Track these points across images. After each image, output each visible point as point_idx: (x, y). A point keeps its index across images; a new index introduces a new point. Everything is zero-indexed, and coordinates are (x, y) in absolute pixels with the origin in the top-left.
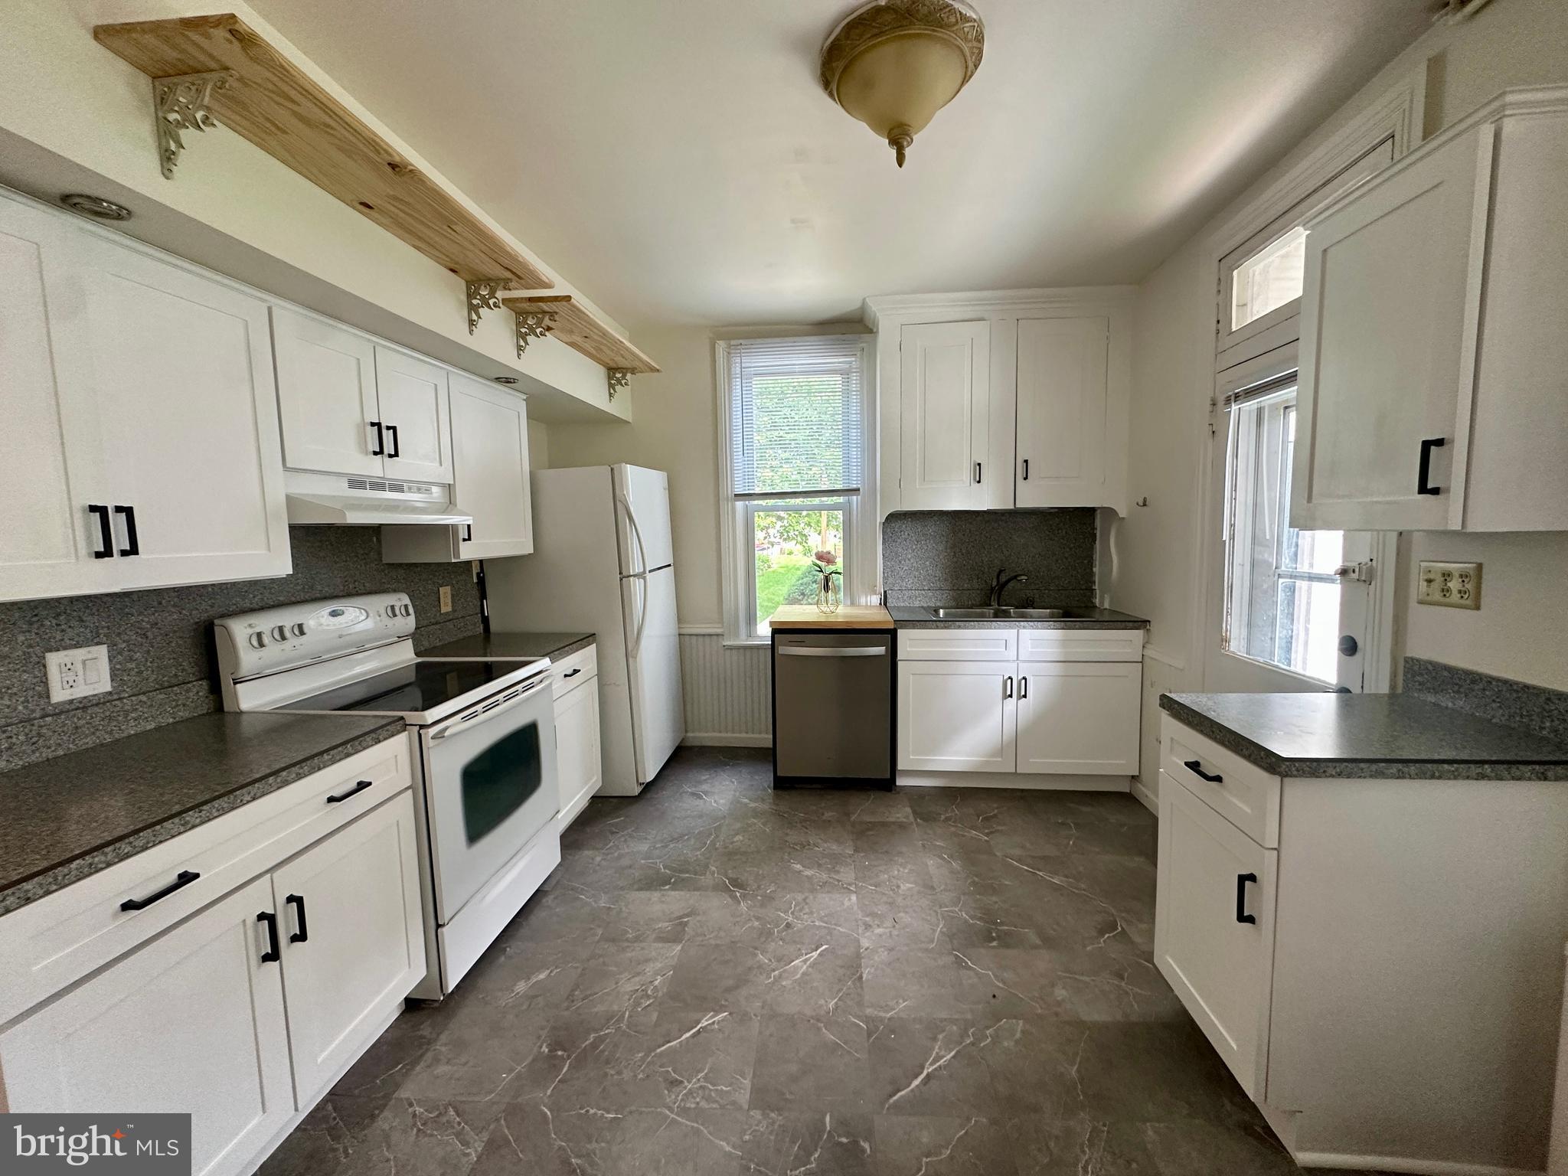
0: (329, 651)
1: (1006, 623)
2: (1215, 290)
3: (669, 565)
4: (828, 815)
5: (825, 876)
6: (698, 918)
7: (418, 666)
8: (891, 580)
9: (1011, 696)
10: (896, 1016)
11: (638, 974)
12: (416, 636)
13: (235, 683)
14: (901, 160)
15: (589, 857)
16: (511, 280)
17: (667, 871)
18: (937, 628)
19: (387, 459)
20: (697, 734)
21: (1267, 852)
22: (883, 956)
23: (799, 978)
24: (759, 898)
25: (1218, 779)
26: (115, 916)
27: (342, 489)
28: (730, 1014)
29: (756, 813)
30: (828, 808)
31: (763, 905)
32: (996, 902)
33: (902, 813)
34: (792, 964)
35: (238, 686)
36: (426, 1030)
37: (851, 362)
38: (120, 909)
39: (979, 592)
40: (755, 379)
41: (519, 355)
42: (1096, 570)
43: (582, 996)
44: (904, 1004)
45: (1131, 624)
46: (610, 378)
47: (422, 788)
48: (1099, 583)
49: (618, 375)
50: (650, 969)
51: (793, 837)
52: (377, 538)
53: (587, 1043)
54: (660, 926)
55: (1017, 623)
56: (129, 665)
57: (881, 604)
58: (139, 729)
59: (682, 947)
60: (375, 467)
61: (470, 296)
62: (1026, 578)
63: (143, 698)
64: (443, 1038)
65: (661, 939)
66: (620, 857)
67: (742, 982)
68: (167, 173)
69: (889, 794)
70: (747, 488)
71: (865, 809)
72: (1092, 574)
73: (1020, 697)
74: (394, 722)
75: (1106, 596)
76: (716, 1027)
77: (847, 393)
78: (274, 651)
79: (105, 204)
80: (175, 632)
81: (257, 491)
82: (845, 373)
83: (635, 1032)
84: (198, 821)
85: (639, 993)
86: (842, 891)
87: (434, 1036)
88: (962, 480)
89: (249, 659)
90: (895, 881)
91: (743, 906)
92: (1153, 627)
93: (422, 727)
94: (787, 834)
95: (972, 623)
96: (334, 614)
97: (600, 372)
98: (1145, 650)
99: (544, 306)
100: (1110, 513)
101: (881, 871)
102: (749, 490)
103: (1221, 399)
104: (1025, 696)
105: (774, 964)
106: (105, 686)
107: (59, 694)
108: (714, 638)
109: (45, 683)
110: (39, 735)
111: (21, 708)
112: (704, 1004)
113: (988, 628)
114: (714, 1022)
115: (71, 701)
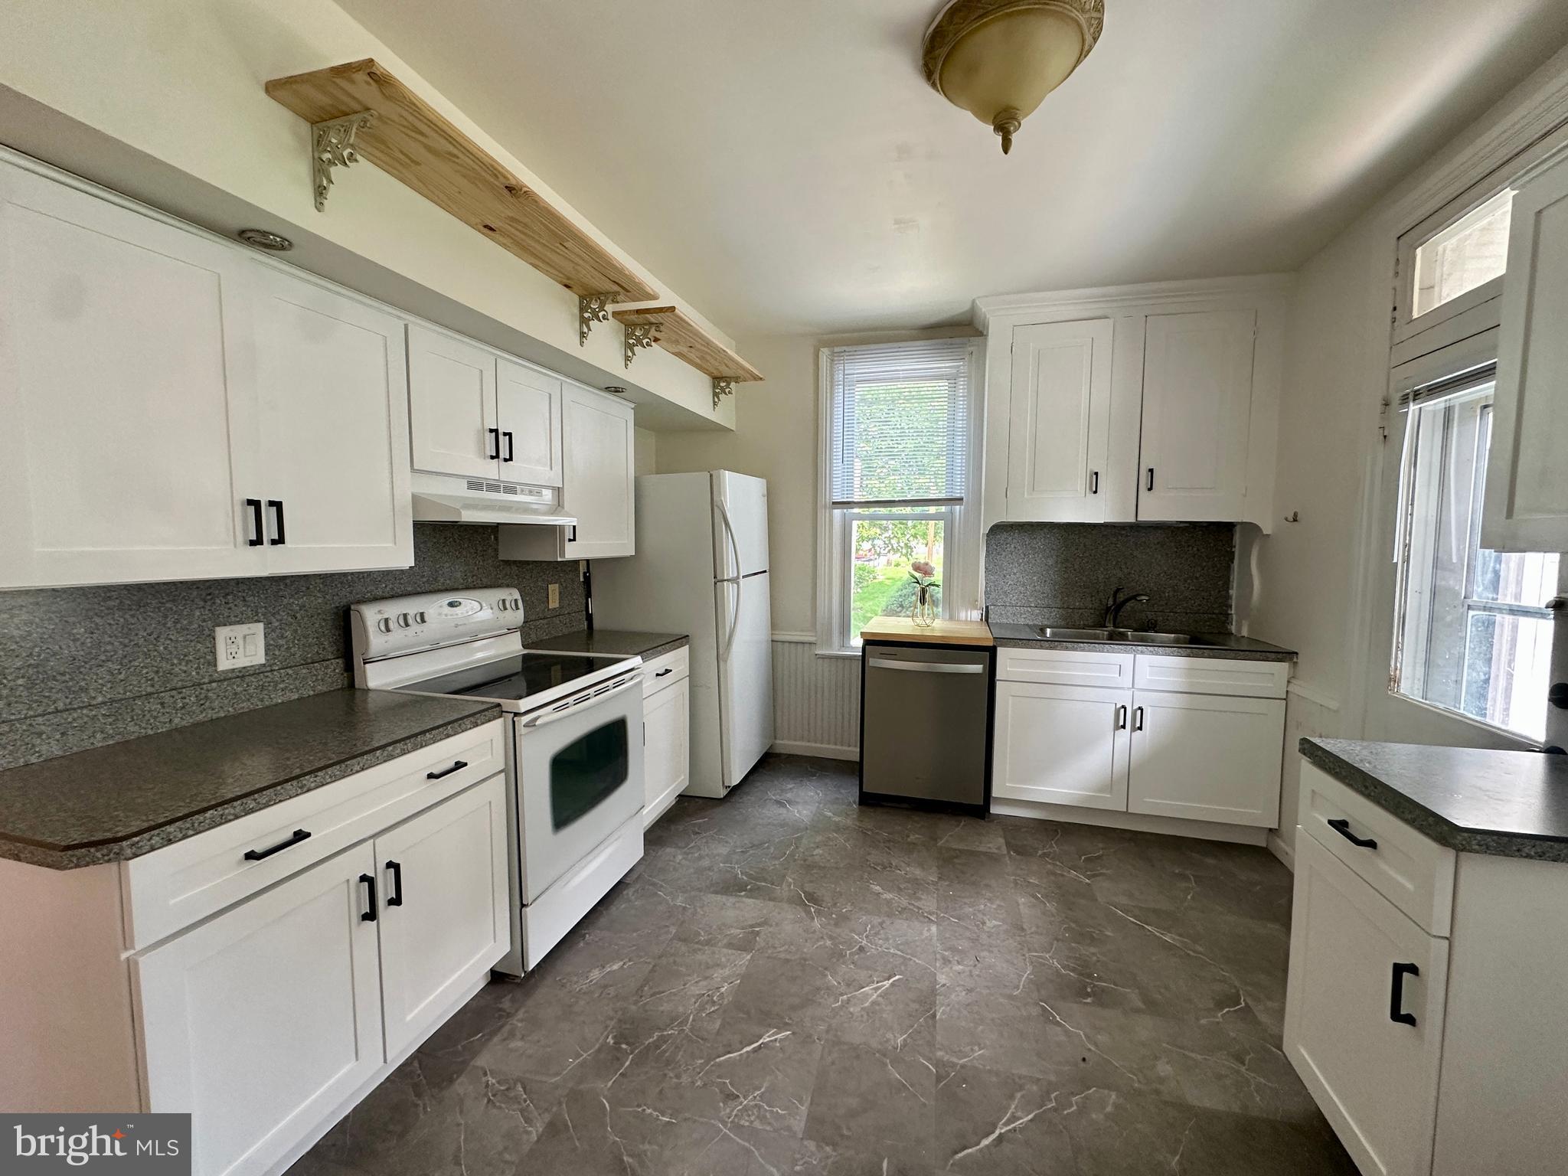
0: (444, 639)
1: (1120, 646)
2: (1391, 273)
3: (765, 572)
4: (912, 838)
5: (904, 902)
6: (771, 929)
7: (525, 657)
8: (993, 595)
9: (1124, 727)
10: (969, 1064)
11: (706, 978)
12: (525, 630)
13: (365, 663)
14: (1006, 147)
15: (672, 855)
16: (618, 293)
17: (745, 878)
18: (1041, 647)
19: (503, 463)
20: (786, 742)
21: (1433, 939)
22: (959, 996)
23: (868, 1006)
24: (834, 916)
25: (1371, 844)
26: (239, 863)
27: (460, 490)
28: (793, 1033)
29: (838, 829)
30: (915, 830)
31: (836, 925)
32: (1094, 954)
33: (994, 843)
34: (862, 990)
35: (367, 666)
36: (506, 1004)
37: (959, 366)
38: (244, 858)
39: (1092, 611)
40: (858, 386)
41: (626, 365)
42: (1233, 592)
43: (652, 991)
44: (980, 1052)
45: (1273, 656)
46: (714, 387)
47: (513, 772)
48: (1236, 607)
49: (723, 384)
50: (718, 974)
51: (875, 856)
52: (495, 537)
53: (651, 1040)
54: (732, 932)
55: (1134, 647)
56: (281, 642)
57: (982, 620)
58: (285, 699)
59: (752, 957)
60: (491, 470)
61: (582, 310)
62: (1147, 598)
63: (290, 671)
64: (521, 1014)
65: (730, 945)
66: (701, 857)
67: (807, 1002)
68: (319, 206)
69: (982, 822)
70: (845, 496)
71: (953, 835)
72: (1228, 597)
73: (1134, 729)
74: (492, 708)
75: (1244, 622)
76: (778, 1045)
77: (953, 398)
78: (399, 637)
79: (271, 237)
80: (319, 614)
81: (388, 492)
82: (952, 379)
83: (697, 1037)
84: (313, 785)
85: (706, 998)
86: (922, 919)
87: (513, 1012)
88: (1076, 490)
89: (377, 642)
90: (980, 916)
91: (816, 923)
92: (1301, 659)
93: (516, 714)
94: (869, 854)
95: (1082, 645)
96: (451, 605)
97: (706, 380)
98: (1291, 685)
99: (651, 318)
100: (1252, 529)
101: (965, 904)
102: (847, 498)
103: (1396, 398)
104: (1140, 728)
105: (843, 988)
106: (260, 658)
107: (224, 664)
108: (807, 646)
109: (213, 652)
110: (206, 698)
111: (194, 673)
112: (768, 1019)
113: (1100, 651)
114: (776, 1040)
115: (233, 670)
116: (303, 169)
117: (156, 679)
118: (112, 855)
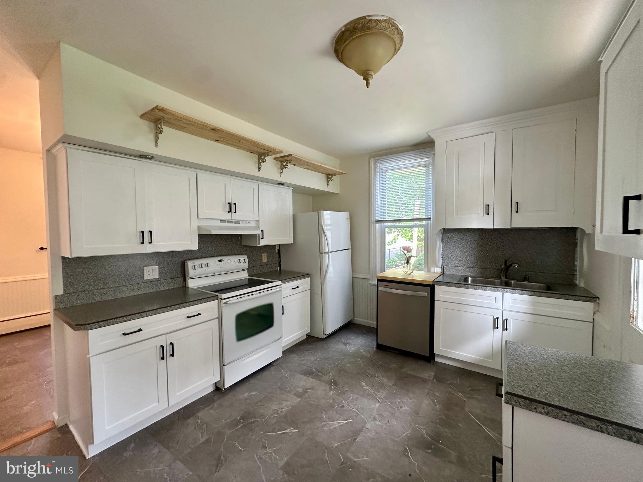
0: (217, 272)
1: (495, 289)
3: (349, 249)
4: (392, 366)
5: (372, 391)
6: (313, 391)
7: (249, 279)
8: (446, 261)
9: (497, 328)
10: (358, 462)
11: (280, 404)
12: (249, 270)
13: (188, 279)
14: (368, 85)
15: (295, 358)
16: (268, 153)
17: (315, 370)
18: (455, 287)
19: (233, 214)
22: (372, 434)
23: (331, 429)
24: (340, 391)
27: (218, 223)
28: (298, 432)
29: (362, 357)
30: (394, 363)
31: (338, 395)
32: (446, 432)
33: (428, 373)
34: (333, 422)
35: (189, 280)
36: (215, 398)
37: (429, 161)
38: (122, 334)
39: (496, 270)
40: (387, 172)
41: (281, 176)
42: (577, 263)
43: (260, 405)
44: (366, 459)
45: (584, 299)
46: (327, 178)
48: (579, 271)
49: (330, 177)
50: (284, 404)
51: (371, 371)
52: (240, 237)
53: (251, 421)
54: (299, 389)
55: (502, 289)
56: (164, 271)
57: (441, 272)
58: (164, 289)
59: (300, 400)
60: (229, 216)
61: (259, 159)
62: (517, 265)
63: (166, 281)
64: (218, 402)
65: (295, 394)
66: (303, 360)
67: (310, 422)
68: (156, 146)
69: (428, 364)
70: (382, 218)
71: (411, 367)
72: (575, 266)
73: (503, 329)
74: (215, 296)
76: (291, 434)
77: (427, 174)
78: (199, 271)
79: (148, 156)
80: (176, 263)
81: (189, 225)
82: (427, 166)
83: (266, 424)
84: (145, 316)
85: (275, 411)
86: (375, 400)
87: (216, 401)
88: (479, 213)
89: (191, 272)
90: (401, 404)
91: (331, 393)
92: (600, 302)
93: (222, 299)
94: (369, 369)
96: (220, 261)
97: (323, 177)
98: (595, 315)
99: (286, 158)
100: (583, 231)
102: (383, 219)
104: (507, 329)
105: (326, 419)
106: (157, 276)
107: (146, 278)
108: (366, 280)
109: (143, 274)
110: (140, 287)
111: (137, 280)
112: (293, 424)
113: (484, 290)
114: (291, 432)
115: (149, 280)
116: (152, 137)
117: (127, 281)
118: (85, 328)
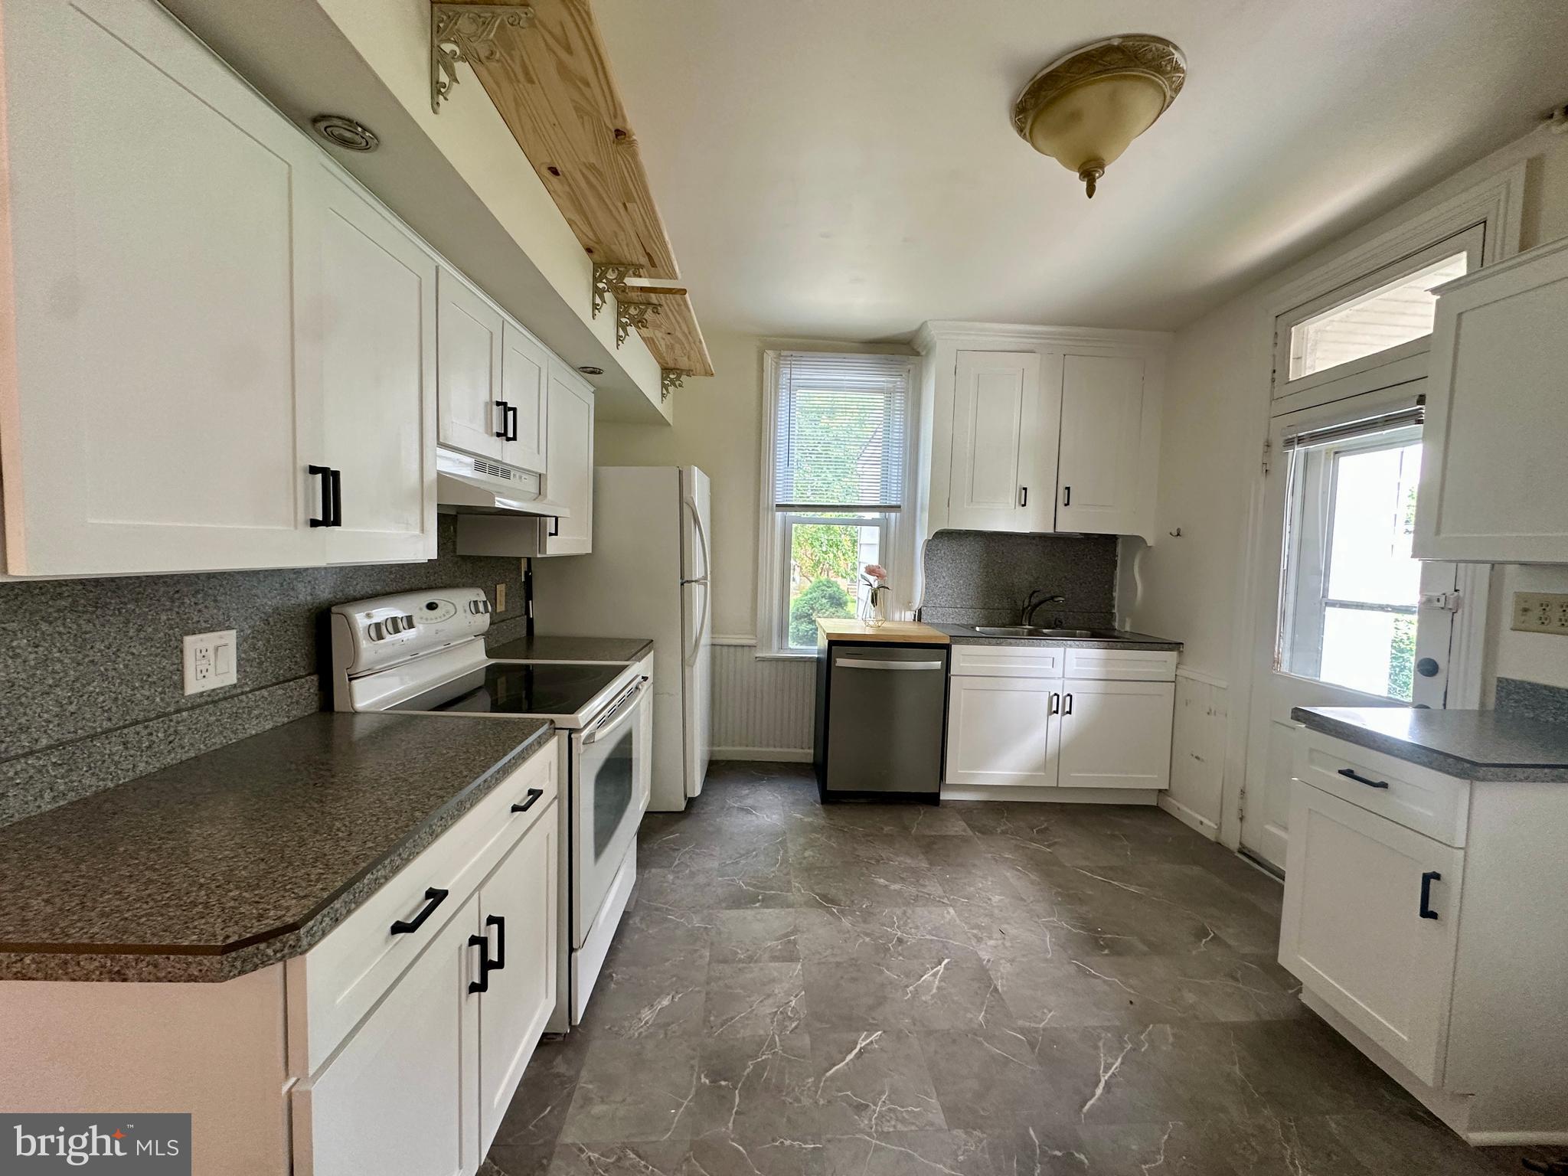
1: (1054, 641)
2: (1271, 343)
4: (887, 829)
5: (913, 890)
6: (805, 936)
7: (488, 668)
8: (926, 597)
9: (1056, 712)
10: (1049, 1026)
11: (769, 996)
12: (487, 636)
13: (350, 680)
14: (1091, 191)
15: (661, 875)
16: (645, 267)
17: (750, 889)
19: (508, 443)
21: (1455, 851)
22: (1007, 968)
23: (936, 992)
24: (858, 913)
25: (1384, 785)
26: (387, 940)
27: (472, 469)
28: (884, 1032)
29: (815, 828)
30: (884, 822)
31: (865, 921)
32: (1089, 912)
33: (957, 826)
34: (923, 979)
35: (353, 682)
36: (563, 1067)
37: (896, 382)
38: (390, 932)
39: (1009, 611)
40: (803, 391)
41: (618, 345)
42: (1116, 594)
43: (719, 1021)
44: (1051, 1015)
45: (1166, 646)
46: (663, 379)
47: (567, 797)
48: (1118, 606)
49: (674, 376)
50: (778, 990)
51: (863, 851)
52: (454, 528)
53: (748, 1070)
54: (769, 944)
55: (1064, 642)
56: (253, 654)
57: (914, 620)
58: (259, 730)
59: (802, 966)
61: (596, 279)
62: (1063, 599)
63: (265, 693)
64: (584, 1073)
65: (774, 959)
66: (693, 875)
67: (881, 1001)
68: (435, 106)
69: (938, 808)
70: (788, 499)
71: (918, 820)
72: (1112, 599)
73: (1065, 713)
74: (546, 725)
75: (1127, 619)
76: (876, 1046)
78: (388, 645)
80: (292, 618)
82: (889, 393)
83: (794, 1056)
85: (779, 1016)
86: (936, 904)
87: (572, 1073)
88: (1008, 503)
89: (367, 652)
90: (983, 893)
91: (846, 923)
92: (1185, 649)
93: (572, 730)
94: (856, 849)
95: (1023, 641)
96: (431, 606)
97: (658, 369)
98: (1178, 671)
99: (654, 299)
100: (1135, 542)
101: (965, 884)
102: (789, 501)
103: (1278, 442)
104: (1070, 712)
105: (905, 981)
106: (232, 678)
107: (194, 686)
108: (746, 649)
109: (181, 671)
110: (176, 733)
111: (158, 700)
112: (855, 1023)
113: (1037, 646)
114: (872, 1042)
115: (201, 694)
117: (114, 709)
118: (286, 951)
